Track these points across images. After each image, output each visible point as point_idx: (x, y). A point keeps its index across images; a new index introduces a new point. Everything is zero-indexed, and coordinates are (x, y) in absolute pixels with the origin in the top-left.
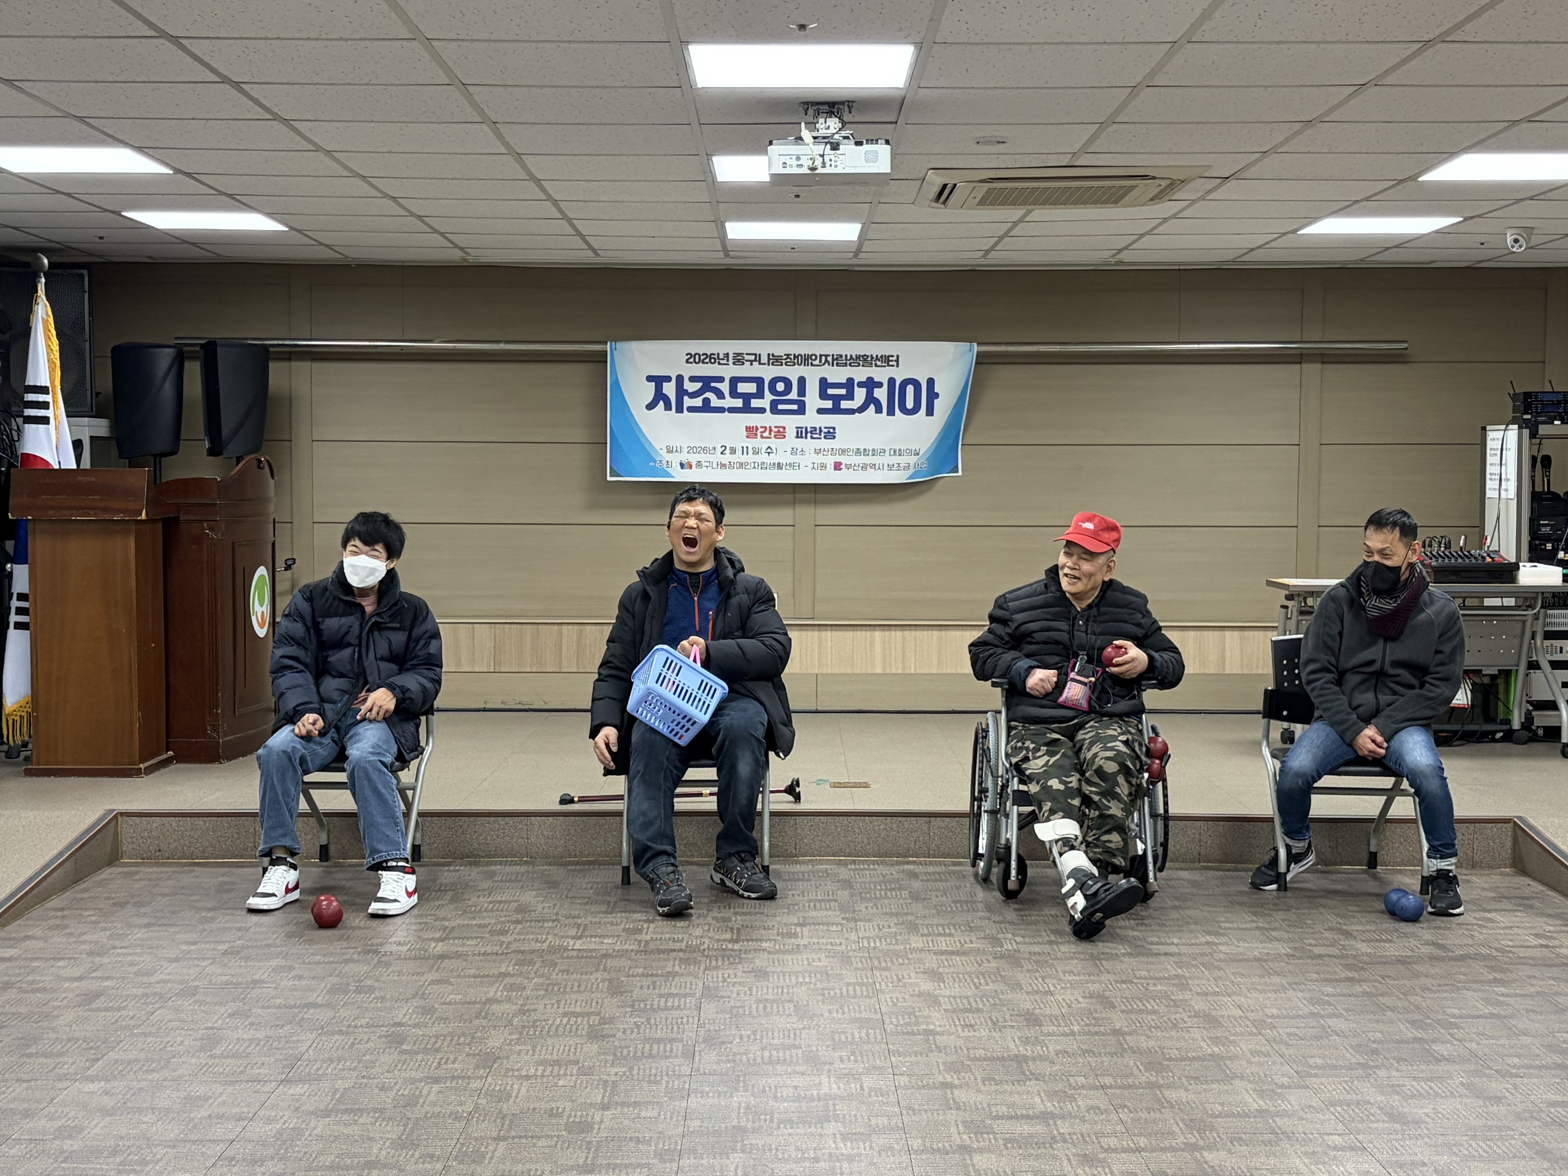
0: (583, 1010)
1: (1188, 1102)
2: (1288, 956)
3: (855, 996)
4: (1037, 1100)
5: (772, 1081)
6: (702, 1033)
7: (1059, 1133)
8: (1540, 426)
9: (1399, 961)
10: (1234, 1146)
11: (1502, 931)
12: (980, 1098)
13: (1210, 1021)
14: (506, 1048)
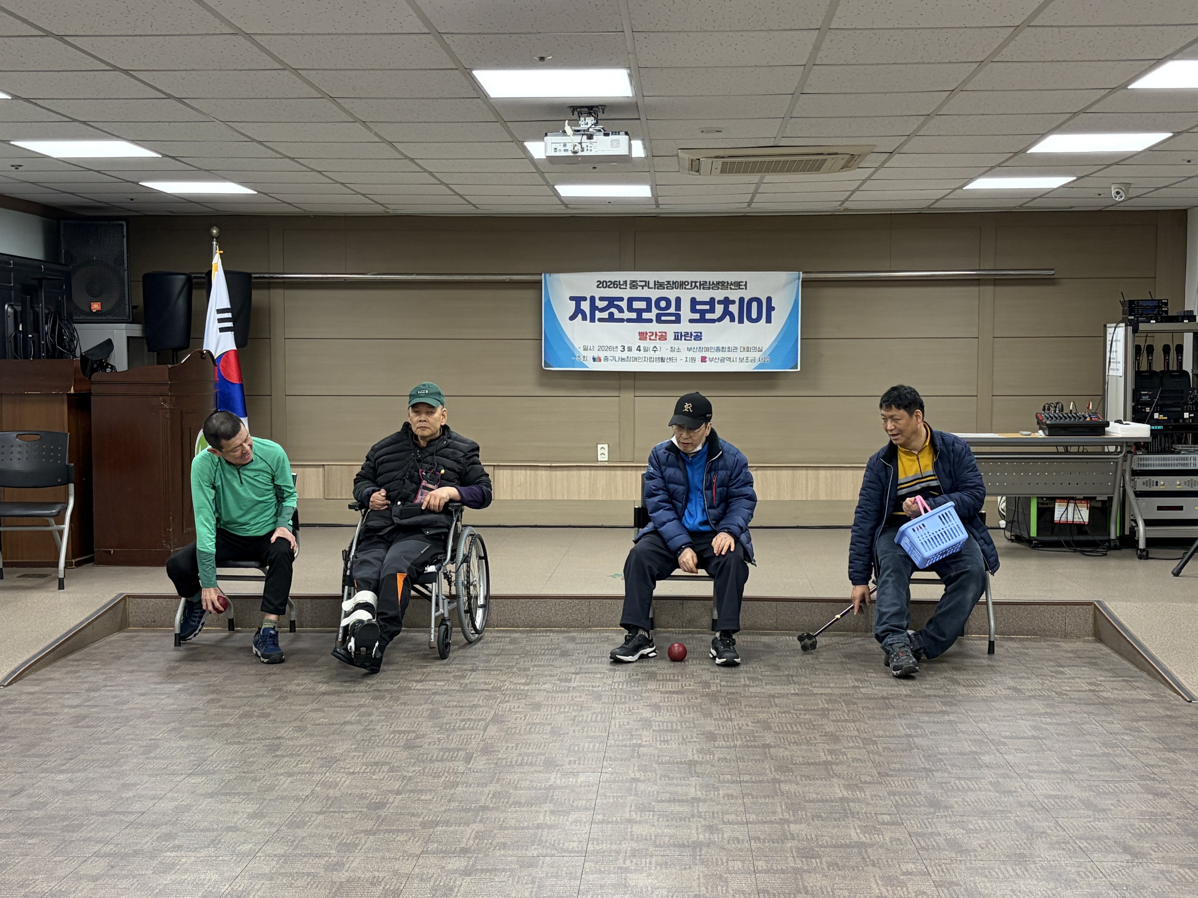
0: (407, 729)
1: (795, 792)
3: (596, 721)
4: (693, 790)
6: (481, 746)
7: (698, 812)
8: (1140, 324)
9: (983, 700)
10: (814, 821)
11: (1067, 681)
12: (655, 788)
14: (346, 753)
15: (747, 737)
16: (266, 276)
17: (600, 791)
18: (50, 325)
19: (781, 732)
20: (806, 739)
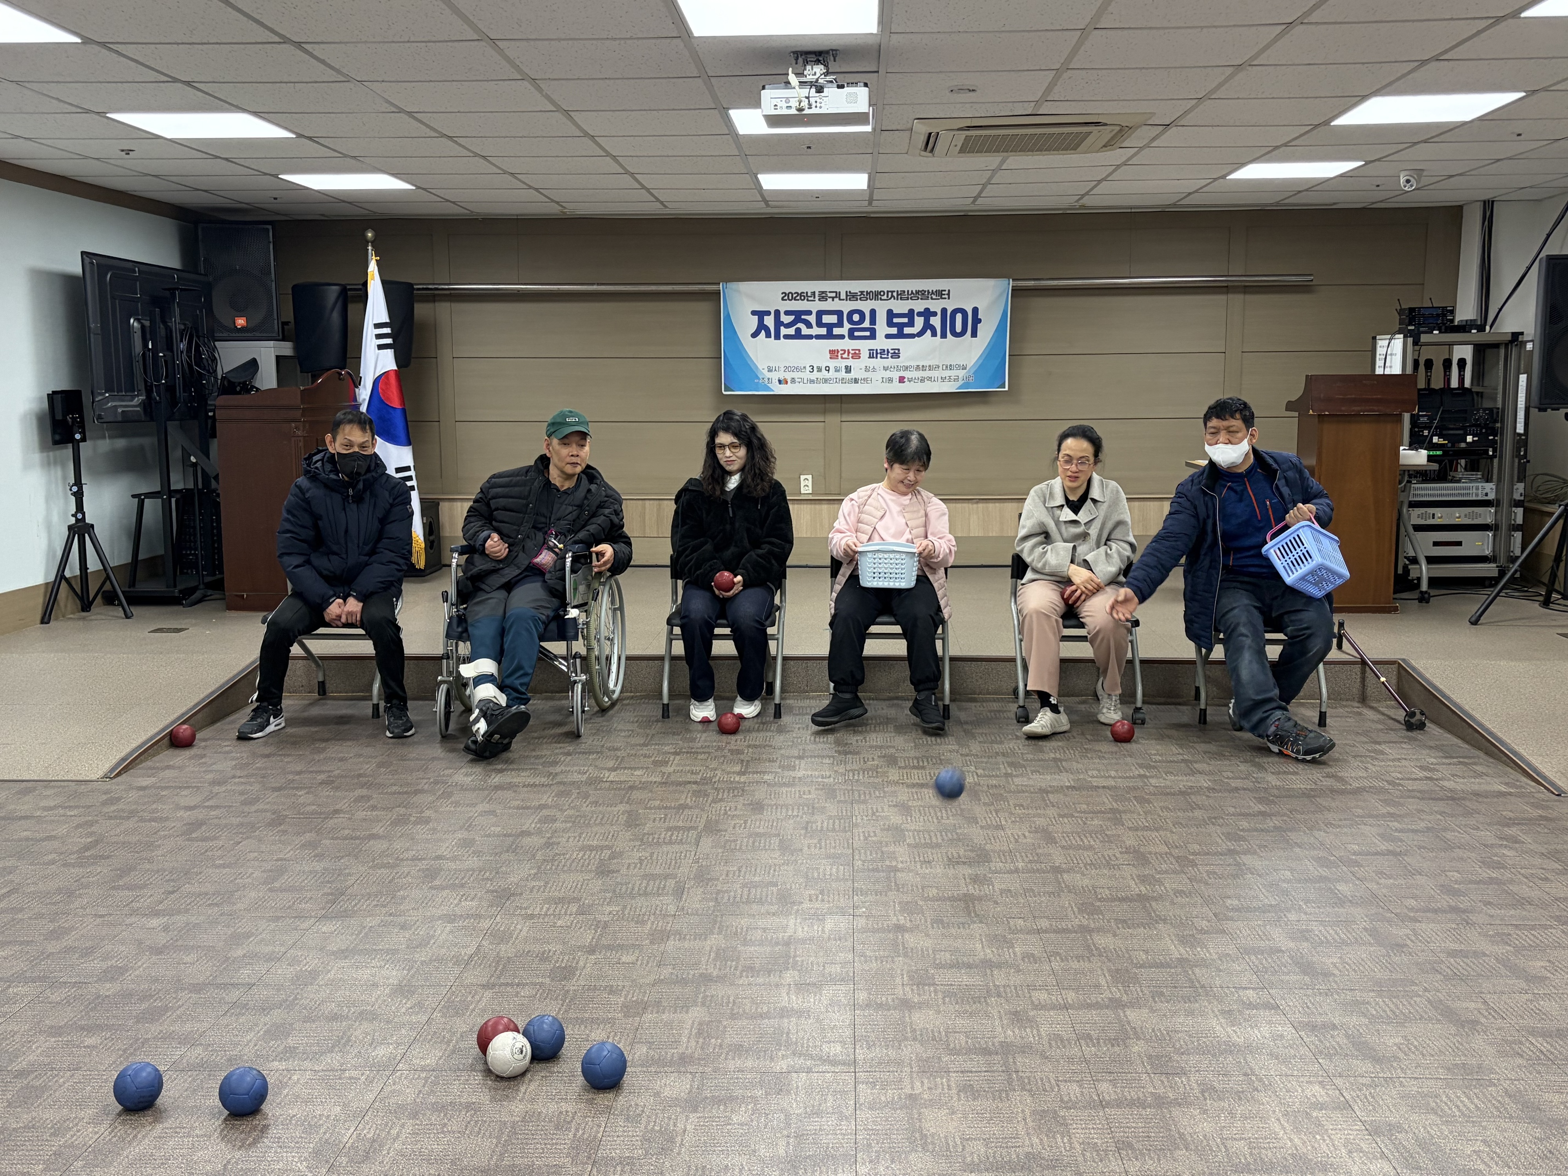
0: (599, 843)
1: (1115, 949)
2: (1209, 789)
3: (834, 830)
4: (979, 946)
5: (745, 922)
6: (694, 870)
7: (995, 985)
8: (1422, 335)
9: (1304, 794)
10: (1155, 1002)
11: (1391, 764)
12: (928, 943)
13: (1140, 857)
14: (523, 883)
15: (1029, 855)
16: (430, 287)
17: (857, 947)
18: (185, 342)
19: (1070, 847)
20: (1105, 858)
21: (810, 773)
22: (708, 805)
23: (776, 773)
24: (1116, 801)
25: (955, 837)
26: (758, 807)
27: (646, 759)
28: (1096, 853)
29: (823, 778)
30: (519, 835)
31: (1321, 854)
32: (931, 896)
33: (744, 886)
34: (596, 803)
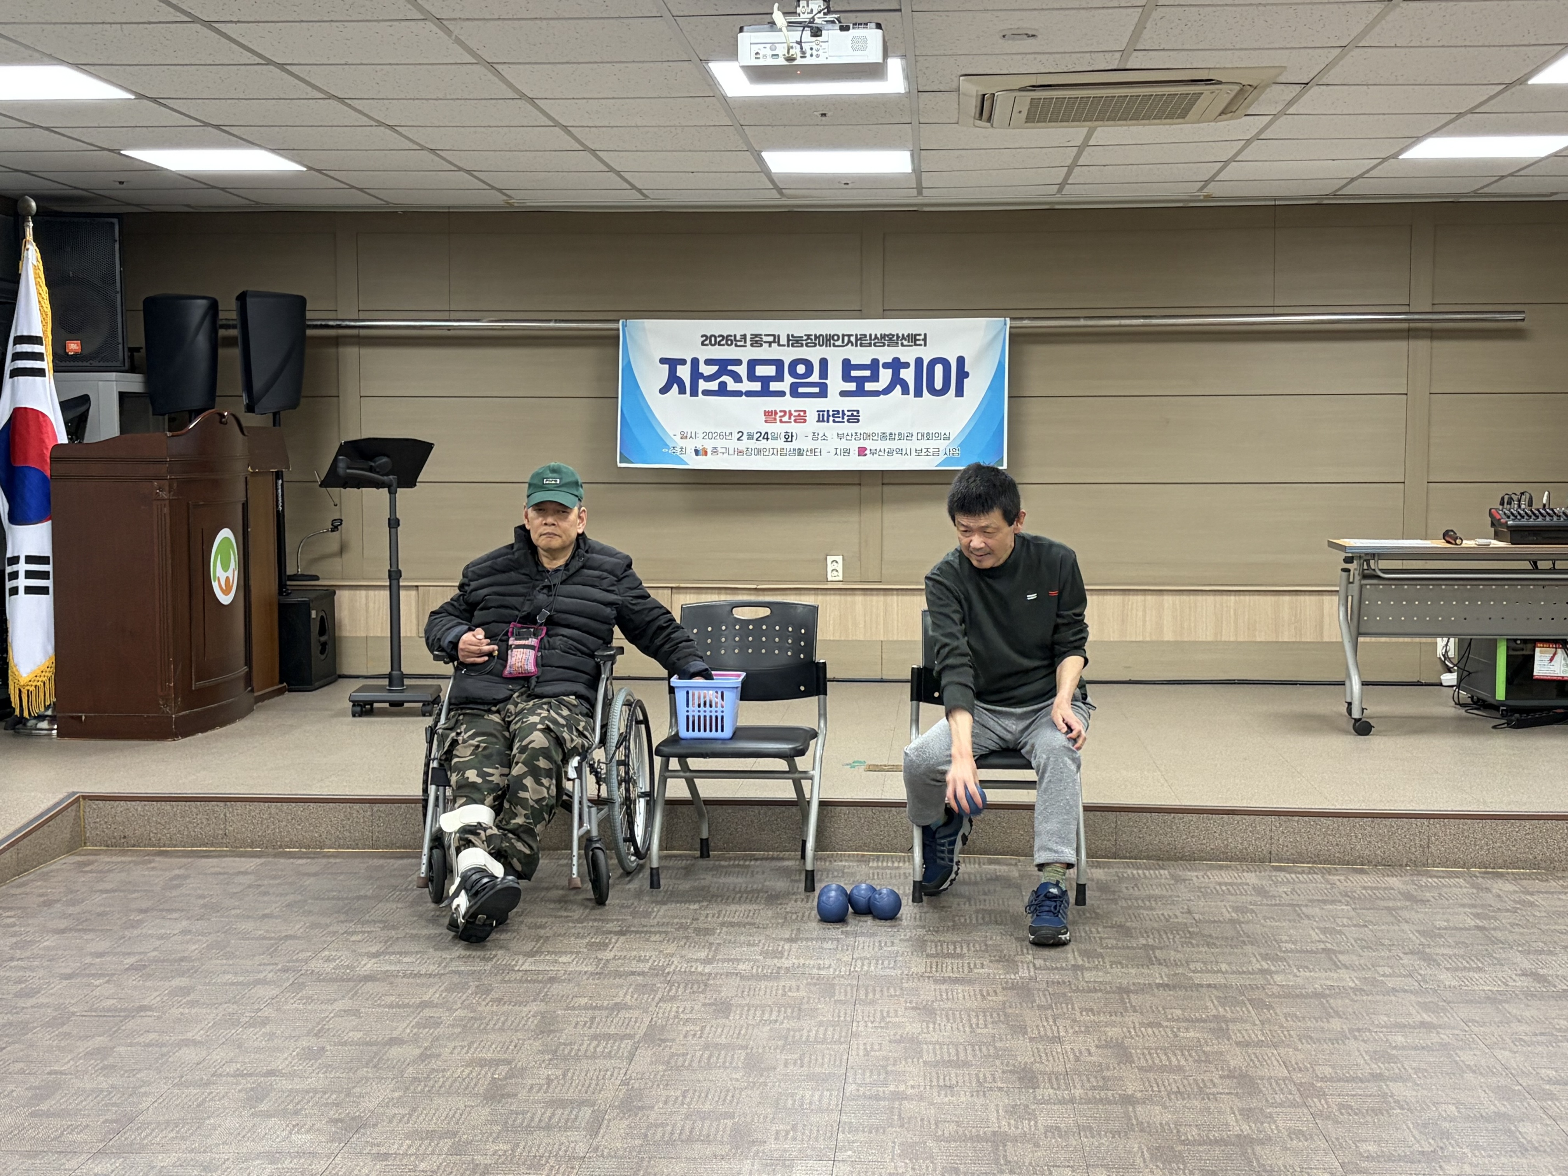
0: (494, 1056)
2: (1356, 990)
3: (824, 1041)
5: (680, 1168)
6: (621, 1095)
13: (1246, 1084)
15: (1092, 1079)
19: (1150, 1069)
20: (1197, 1084)
21: (802, 961)
22: (654, 1004)
23: (756, 961)
24: (1223, 1005)
25: (992, 1051)
26: (723, 1008)
27: (579, 941)
28: (1186, 1078)
29: (819, 968)
30: (385, 1044)
31: (1503, 1082)
32: (947, 1135)
33: (687, 1117)
34: (499, 1001)
